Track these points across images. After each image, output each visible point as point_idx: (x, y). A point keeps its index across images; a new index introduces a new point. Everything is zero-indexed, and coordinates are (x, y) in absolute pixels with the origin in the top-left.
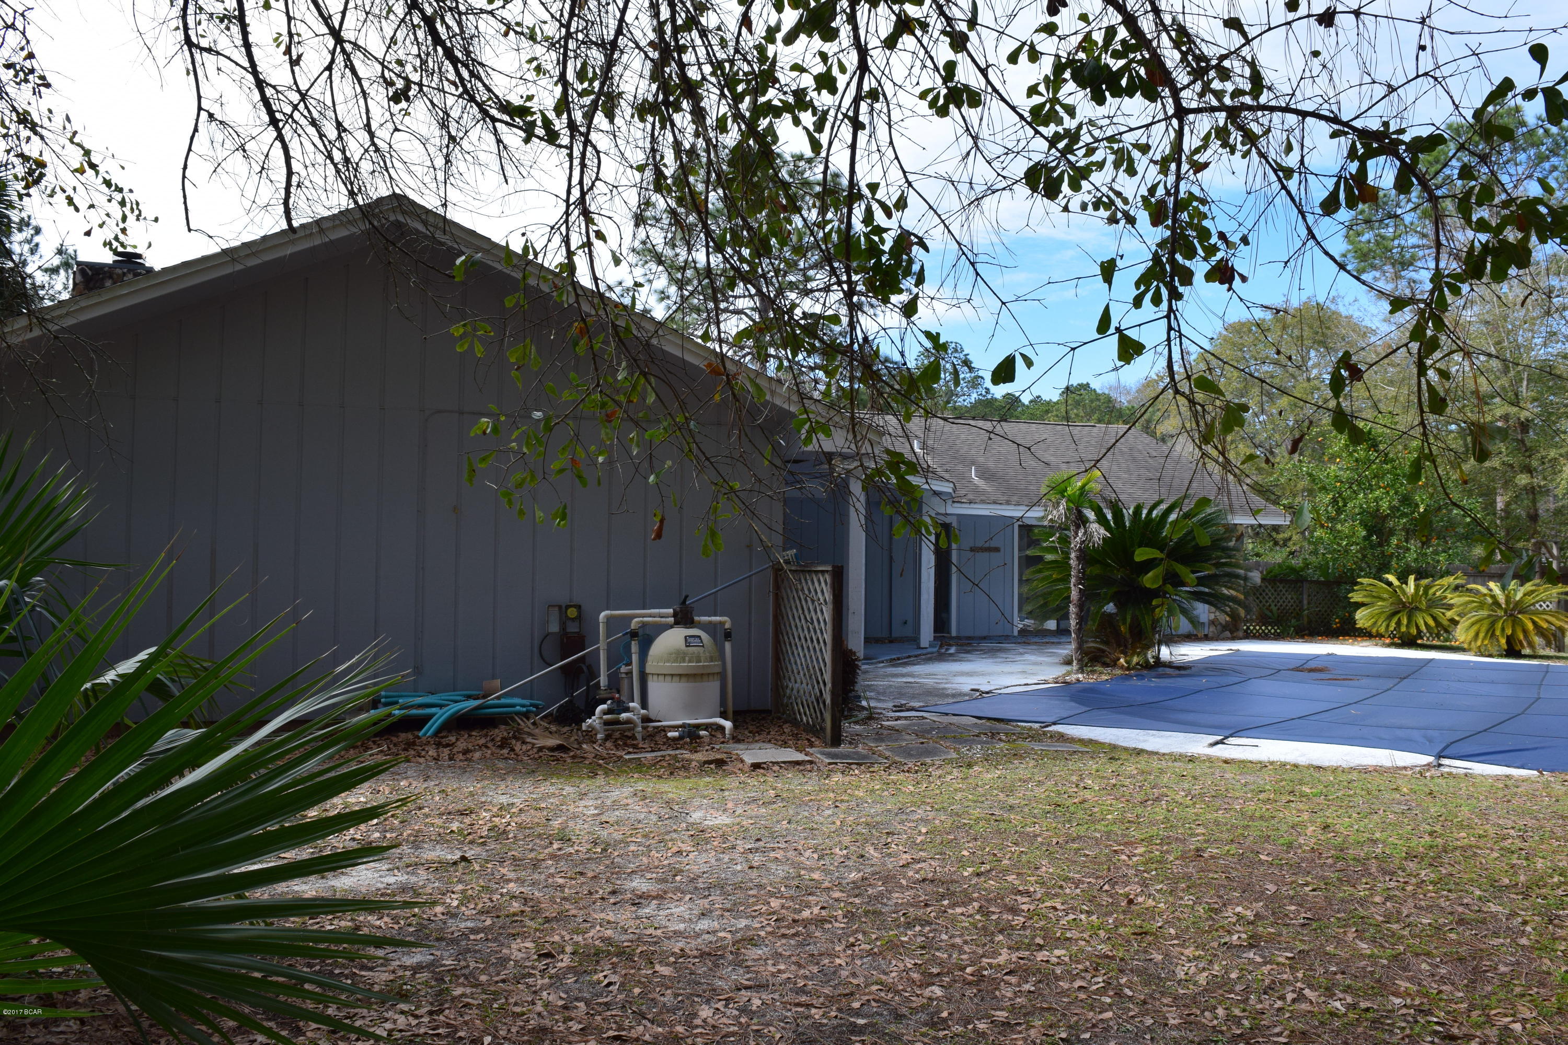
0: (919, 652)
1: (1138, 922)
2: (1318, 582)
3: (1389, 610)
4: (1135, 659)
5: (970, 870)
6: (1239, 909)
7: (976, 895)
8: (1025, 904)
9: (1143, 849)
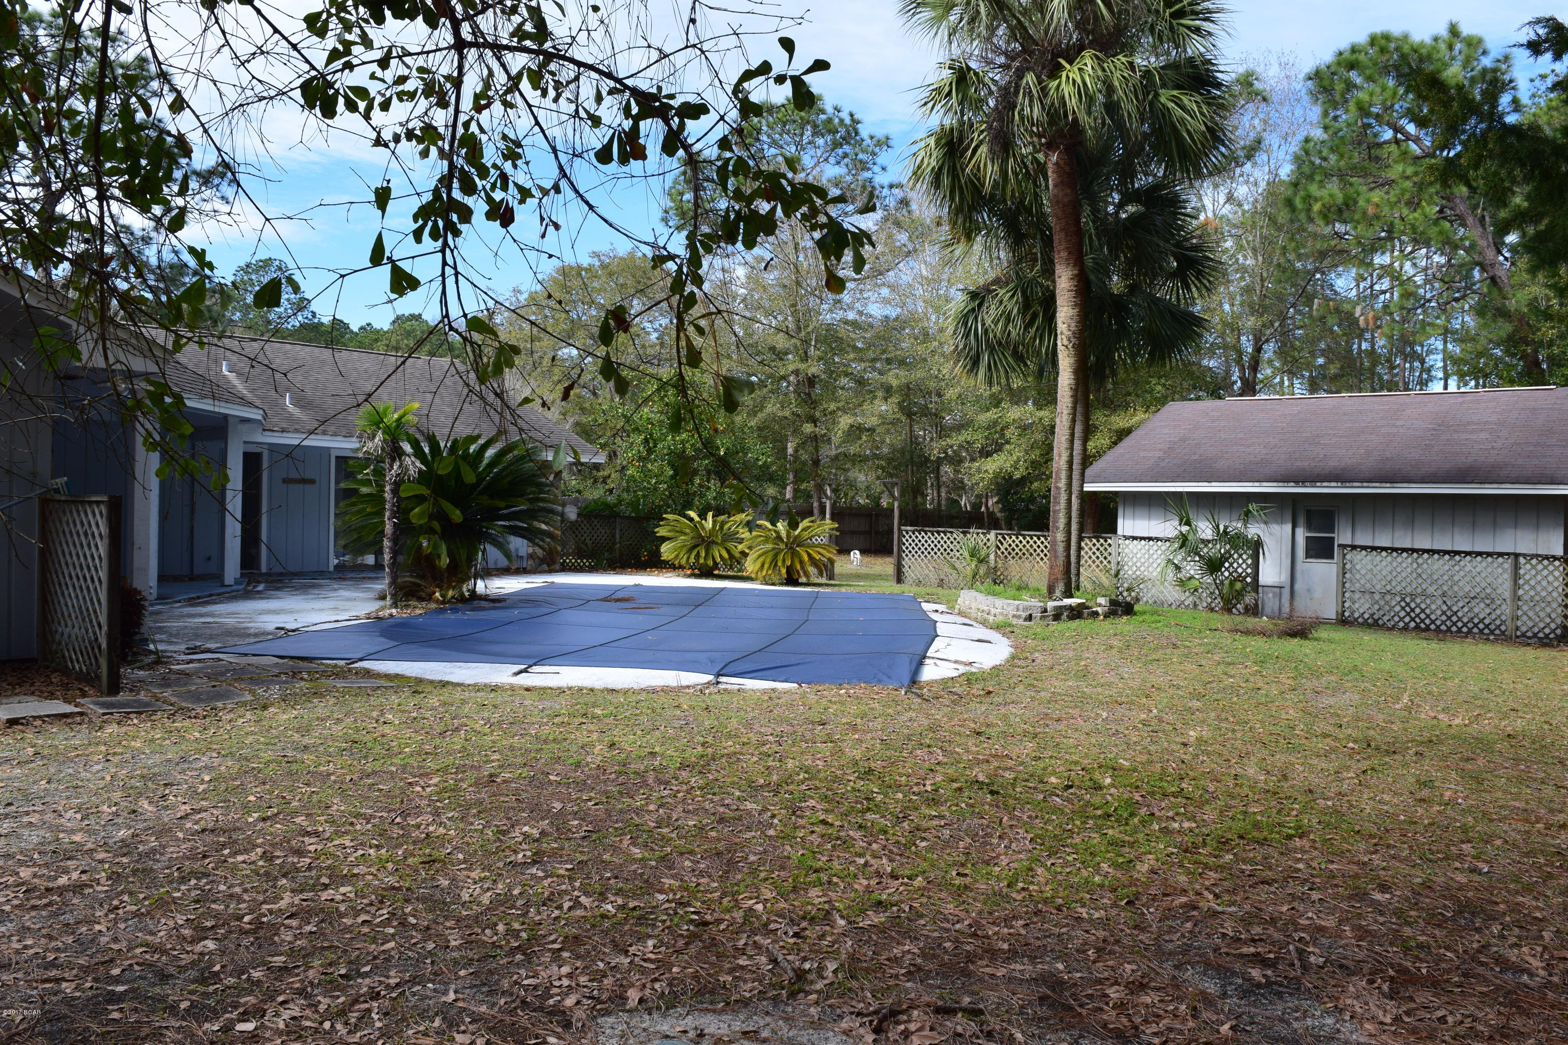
0: (223, 590)
1: (427, 851)
2: (629, 518)
3: (689, 544)
4: (450, 593)
5: (256, 815)
6: (526, 829)
7: (260, 841)
8: (312, 844)
9: (438, 779)
